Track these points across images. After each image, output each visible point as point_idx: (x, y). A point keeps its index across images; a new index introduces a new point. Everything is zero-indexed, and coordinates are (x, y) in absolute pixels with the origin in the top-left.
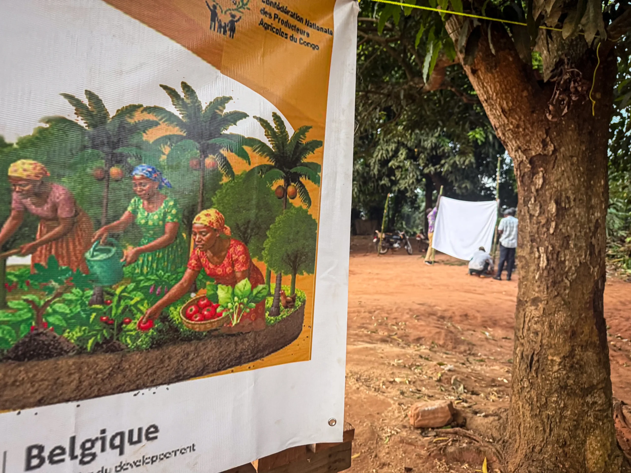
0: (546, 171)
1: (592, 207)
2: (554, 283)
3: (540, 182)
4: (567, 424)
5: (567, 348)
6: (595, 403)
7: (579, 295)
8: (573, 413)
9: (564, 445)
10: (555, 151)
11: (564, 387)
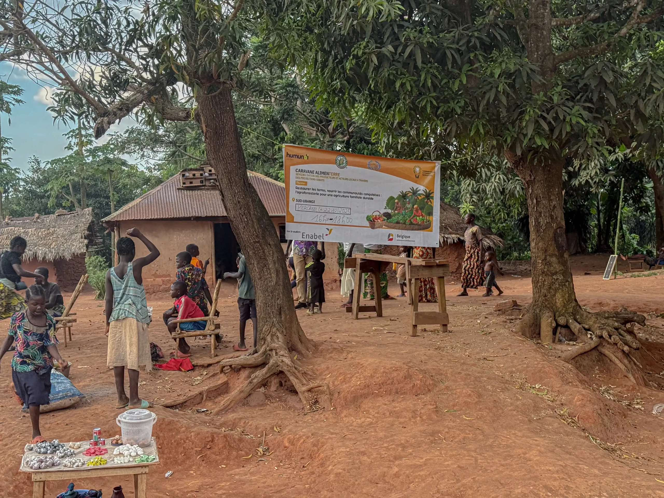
0: (532, 187)
1: (551, 200)
2: (537, 231)
3: (531, 191)
4: (546, 287)
5: (544, 257)
6: (557, 279)
7: (547, 235)
8: (548, 283)
9: (545, 296)
10: (534, 179)
11: (543, 273)
